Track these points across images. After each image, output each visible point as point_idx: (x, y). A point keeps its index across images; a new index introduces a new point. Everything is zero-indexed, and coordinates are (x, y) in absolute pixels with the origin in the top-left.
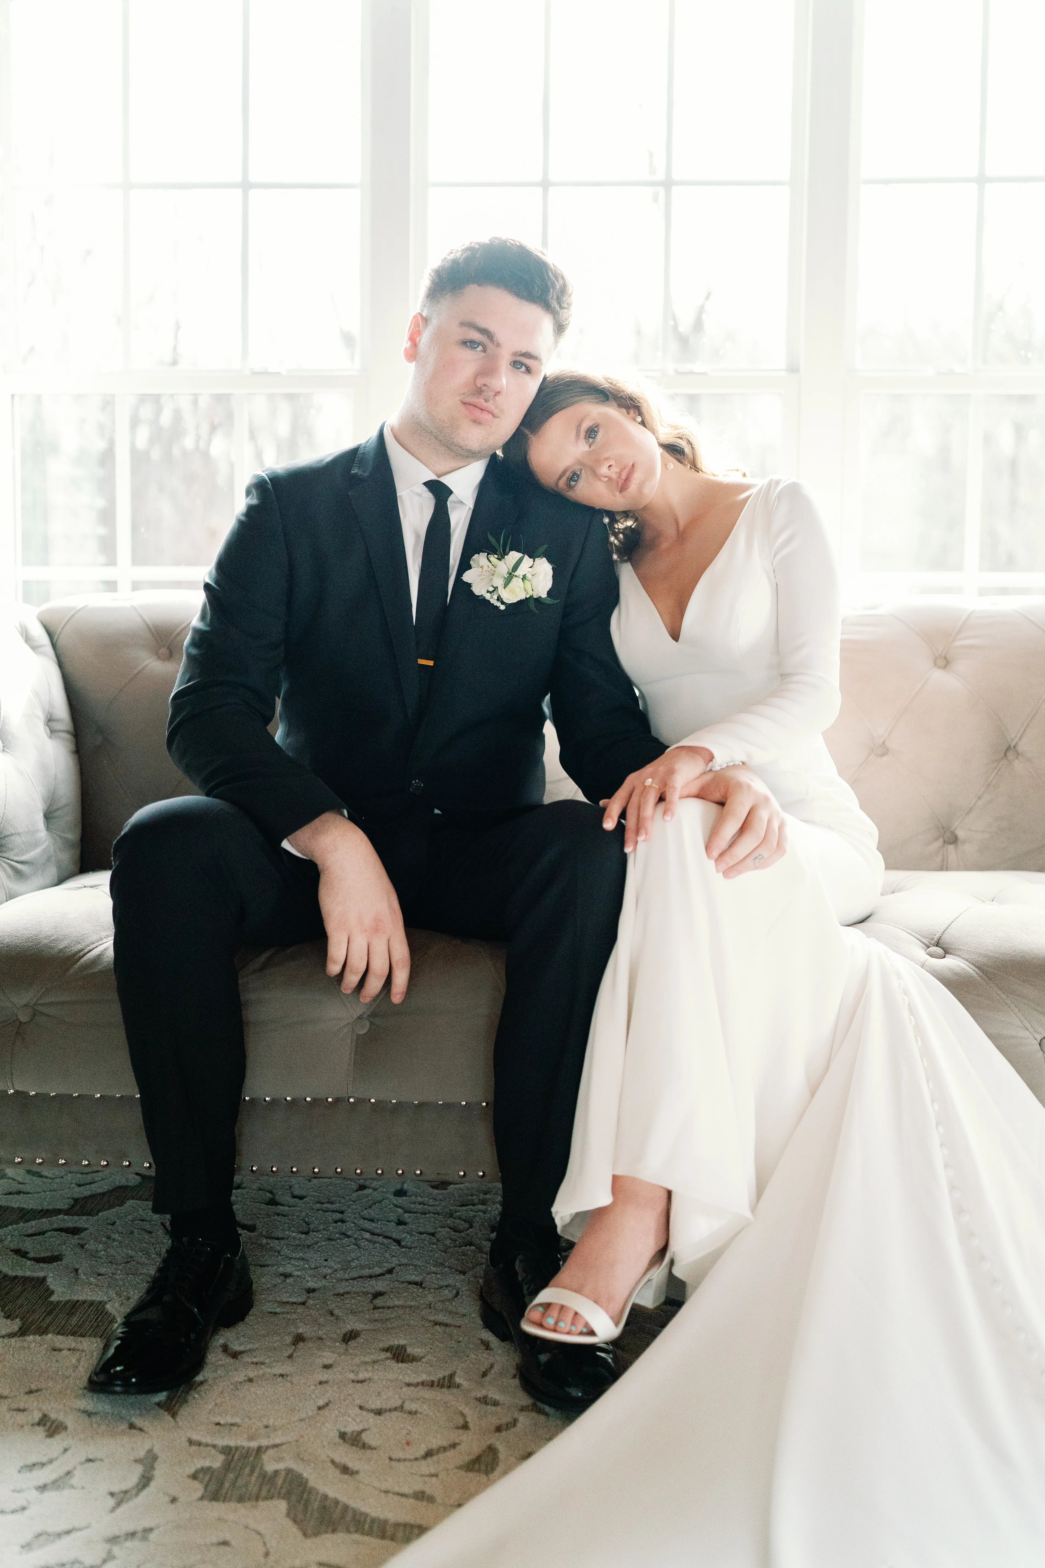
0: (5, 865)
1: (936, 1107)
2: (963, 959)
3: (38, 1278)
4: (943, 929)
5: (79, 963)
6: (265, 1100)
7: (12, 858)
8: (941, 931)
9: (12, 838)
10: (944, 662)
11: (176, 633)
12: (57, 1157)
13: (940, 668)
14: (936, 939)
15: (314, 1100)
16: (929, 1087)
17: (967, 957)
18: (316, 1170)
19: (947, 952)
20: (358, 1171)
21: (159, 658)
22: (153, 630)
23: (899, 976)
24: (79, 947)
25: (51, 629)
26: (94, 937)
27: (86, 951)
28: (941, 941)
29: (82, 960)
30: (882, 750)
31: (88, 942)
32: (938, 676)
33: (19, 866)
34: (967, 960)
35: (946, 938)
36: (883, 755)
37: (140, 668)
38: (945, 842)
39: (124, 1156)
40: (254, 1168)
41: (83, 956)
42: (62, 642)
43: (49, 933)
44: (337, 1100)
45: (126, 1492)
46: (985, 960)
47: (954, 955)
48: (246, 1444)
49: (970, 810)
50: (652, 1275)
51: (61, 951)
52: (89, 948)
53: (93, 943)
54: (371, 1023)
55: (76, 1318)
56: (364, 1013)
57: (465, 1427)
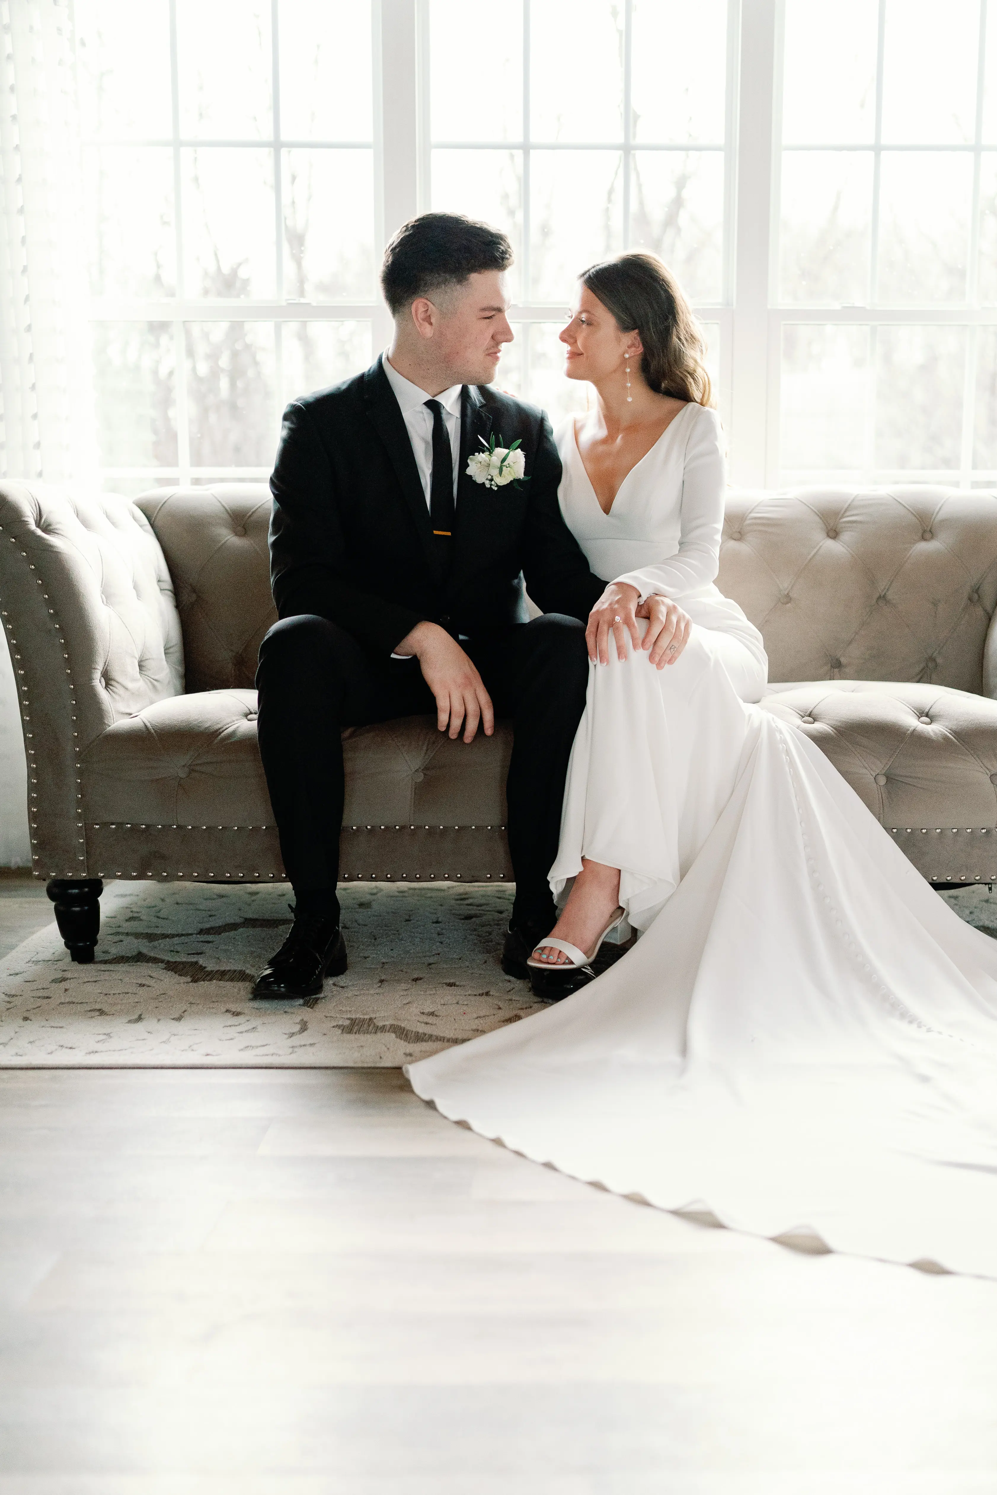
0: (147, 680)
1: (801, 811)
2: (824, 723)
3: (192, 962)
4: (814, 706)
5: (220, 736)
6: (352, 829)
7: (150, 676)
8: (813, 707)
9: (150, 660)
10: (833, 533)
11: (248, 515)
12: (207, 871)
13: (831, 538)
14: (808, 713)
15: (387, 828)
16: (797, 800)
17: (828, 722)
18: (389, 876)
19: (815, 720)
20: (418, 876)
21: (236, 535)
22: (230, 512)
23: (781, 732)
24: (219, 726)
25: (149, 513)
26: (229, 720)
27: (224, 728)
28: (812, 713)
29: (222, 734)
30: (788, 599)
31: (225, 722)
32: (830, 545)
33: (155, 683)
34: (828, 724)
35: (815, 712)
36: (787, 603)
37: (223, 542)
38: (832, 666)
39: (255, 870)
40: (346, 876)
41: (223, 731)
42: (158, 523)
43: (196, 718)
44: (402, 828)
45: (293, 1033)
46: (839, 724)
47: (820, 721)
48: (362, 1017)
49: (850, 643)
50: (617, 923)
51: (206, 728)
52: (227, 726)
53: (228, 724)
54: (425, 774)
55: (227, 976)
56: (420, 768)
57: (500, 1008)
